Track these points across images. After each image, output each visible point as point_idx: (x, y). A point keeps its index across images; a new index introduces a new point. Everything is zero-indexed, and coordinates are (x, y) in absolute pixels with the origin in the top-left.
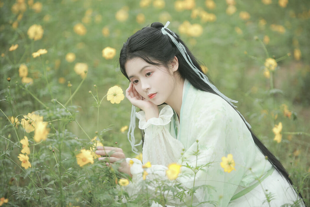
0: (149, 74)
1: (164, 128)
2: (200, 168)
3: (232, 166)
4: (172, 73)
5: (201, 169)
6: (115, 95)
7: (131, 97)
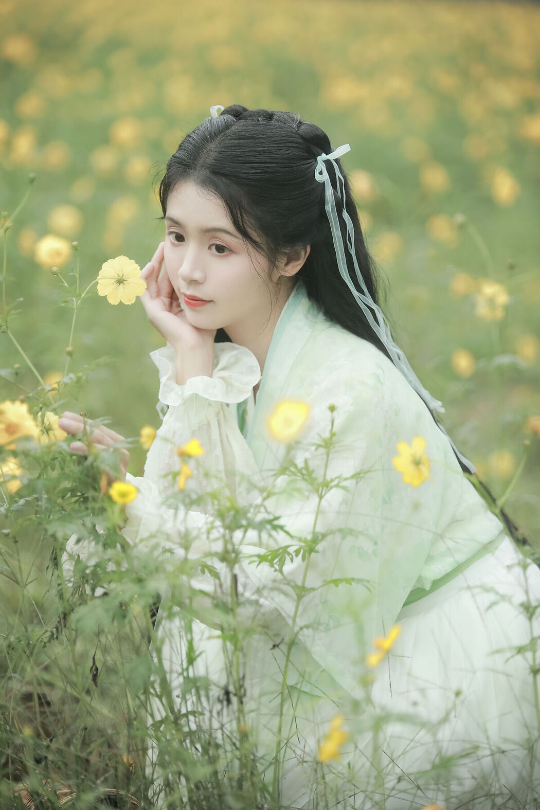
0: (220, 249)
1: (222, 409)
2: (335, 483)
3: (424, 469)
4: (275, 279)
5: (337, 486)
6: (120, 281)
7: (151, 297)
